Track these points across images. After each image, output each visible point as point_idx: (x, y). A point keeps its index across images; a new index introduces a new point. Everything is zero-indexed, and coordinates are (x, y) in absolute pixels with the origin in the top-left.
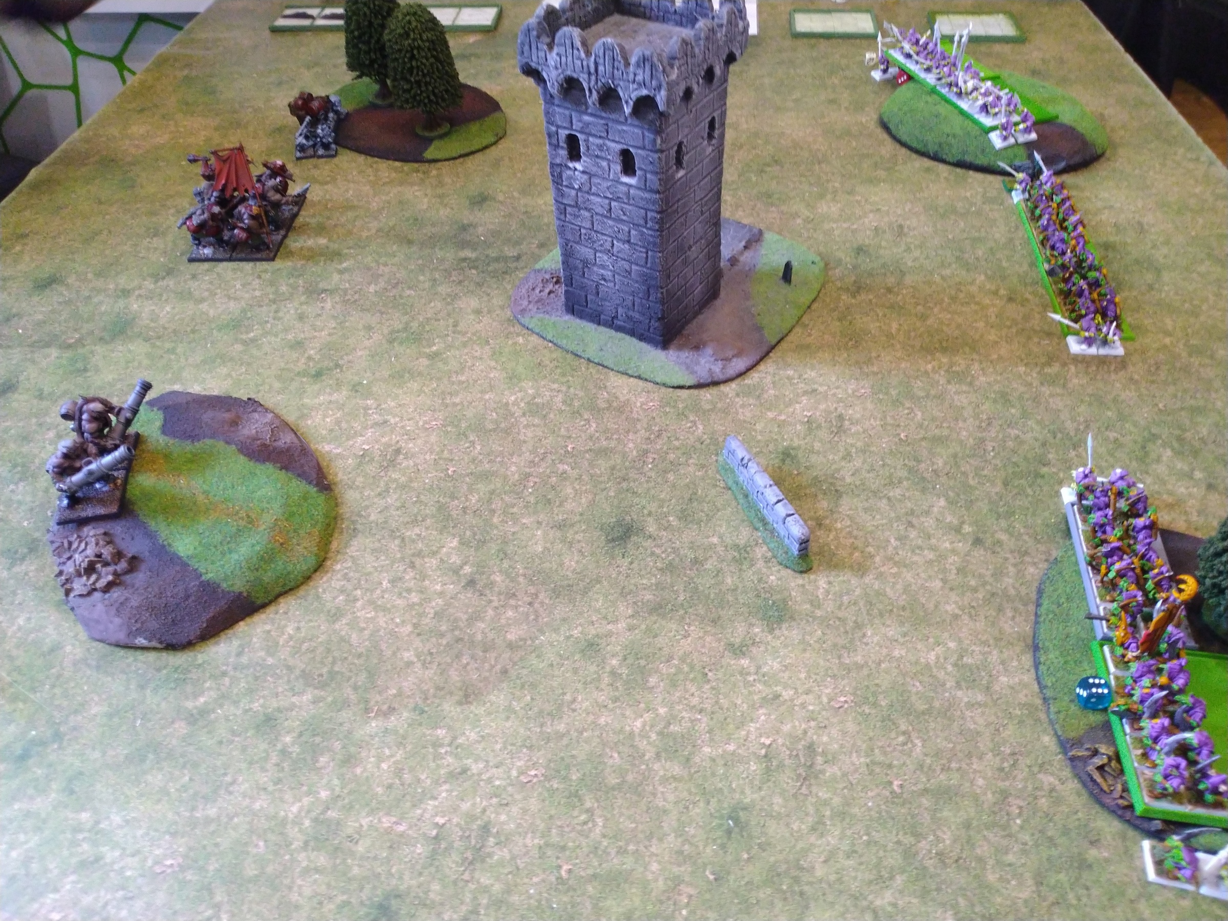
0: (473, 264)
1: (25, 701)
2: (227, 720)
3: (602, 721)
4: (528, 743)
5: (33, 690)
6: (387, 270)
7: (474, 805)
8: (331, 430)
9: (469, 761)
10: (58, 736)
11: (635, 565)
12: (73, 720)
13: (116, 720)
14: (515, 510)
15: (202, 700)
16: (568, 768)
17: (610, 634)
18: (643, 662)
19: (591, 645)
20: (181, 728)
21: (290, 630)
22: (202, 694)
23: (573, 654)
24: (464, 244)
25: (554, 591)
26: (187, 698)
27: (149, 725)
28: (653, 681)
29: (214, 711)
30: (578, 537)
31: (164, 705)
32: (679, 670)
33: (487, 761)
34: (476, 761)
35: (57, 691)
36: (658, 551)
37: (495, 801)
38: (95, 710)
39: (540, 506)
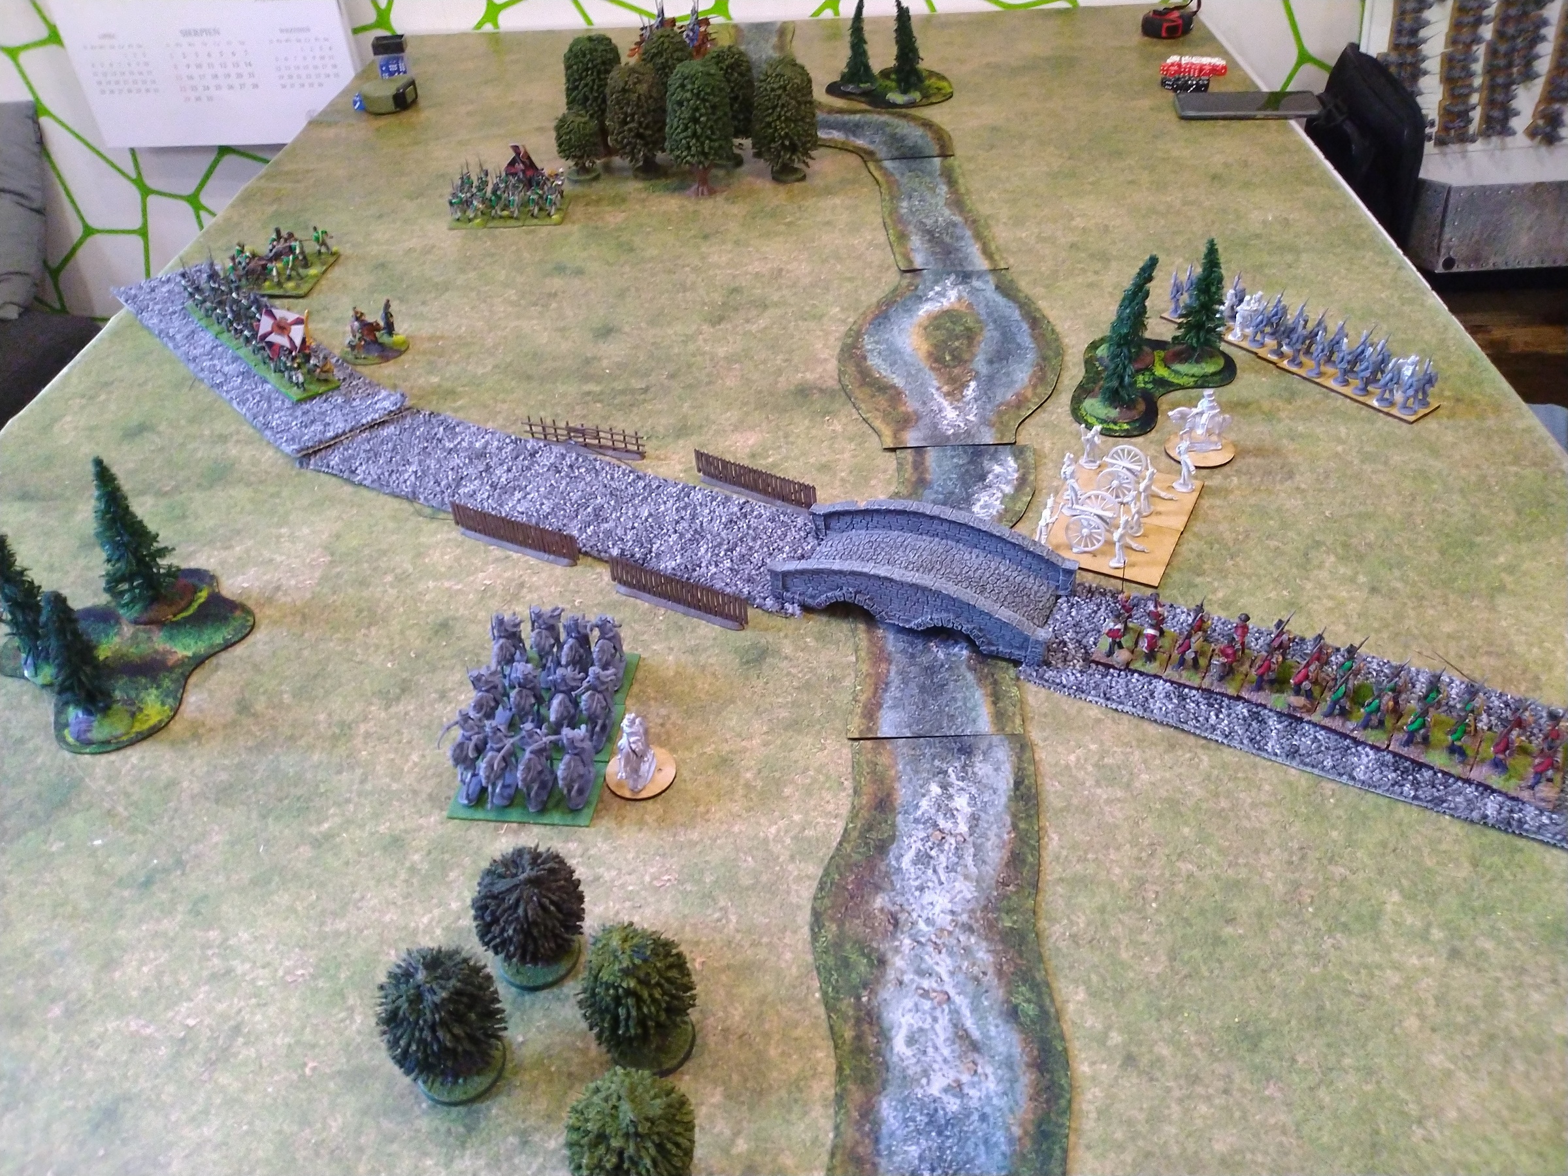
0: (598, 398)
1: (145, 833)
2: (353, 842)
3: (736, 829)
4: (661, 851)
5: (152, 822)
6: (505, 406)
7: (607, 908)
8: (450, 568)
9: (601, 870)
10: (180, 863)
11: (770, 685)
12: (194, 849)
13: (238, 848)
14: (645, 637)
15: (326, 825)
16: (702, 872)
17: (745, 750)
18: (777, 775)
19: (724, 761)
20: (306, 851)
21: (415, 757)
22: (326, 819)
23: (706, 770)
24: (587, 378)
25: (686, 712)
26: (311, 824)
27: (273, 851)
28: (787, 791)
29: (338, 835)
30: (711, 661)
31: (287, 831)
32: (815, 780)
33: (620, 870)
34: (608, 869)
35: (177, 822)
36: (794, 671)
37: (628, 904)
38: (216, 839)
39: (671, 633)
